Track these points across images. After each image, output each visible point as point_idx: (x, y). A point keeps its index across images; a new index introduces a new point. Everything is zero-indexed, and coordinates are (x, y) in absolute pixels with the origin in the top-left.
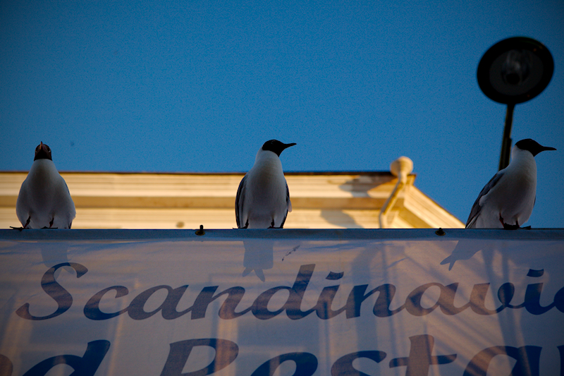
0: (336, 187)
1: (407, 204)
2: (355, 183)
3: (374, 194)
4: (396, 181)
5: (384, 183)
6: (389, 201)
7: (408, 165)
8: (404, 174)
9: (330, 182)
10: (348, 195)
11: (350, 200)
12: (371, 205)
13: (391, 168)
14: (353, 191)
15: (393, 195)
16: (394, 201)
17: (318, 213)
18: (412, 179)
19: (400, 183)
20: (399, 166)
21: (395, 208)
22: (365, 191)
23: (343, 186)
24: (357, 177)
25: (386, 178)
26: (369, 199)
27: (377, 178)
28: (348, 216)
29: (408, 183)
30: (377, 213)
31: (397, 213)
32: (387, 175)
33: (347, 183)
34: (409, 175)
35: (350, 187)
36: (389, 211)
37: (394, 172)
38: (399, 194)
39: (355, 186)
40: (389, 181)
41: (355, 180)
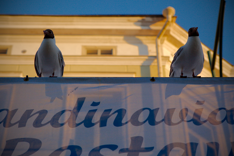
0: (132, 23)
1: (171, 33)
2: (143, 21)
3: (154, 27)
4: (165, 20)
5: (159, 21)
6: (161, 31)
7: (172, 11)
8: (170, 16)
9: (129, 21)
10: (139, 28)
11: (140, 31)
12: (152, 33)
13: (163, 13)
14: (142, 25)
15: (164, 28)
16: (164, 32)
17: (122, 38)
18: (175, 19)
19: (168, 21)
20: (167, 12)
21: (165, 35)
22: (148, 26)
23: (136, 23)
24: (144, 18)
25: (160, 18)
26: (150, 30)
27: (155, 19)
28: (138, 39)
29: (172, 21)
30: (155, 38)
31: (166, 38)
32: (161, 17)
33: (139, 21)
34: (173, 17)
35: (140, 23)
36: (161, 37)
37: (165, 15)
38: (167, 28)
39: (143, 23)
40: (162, 20)
41: (143, 20)
